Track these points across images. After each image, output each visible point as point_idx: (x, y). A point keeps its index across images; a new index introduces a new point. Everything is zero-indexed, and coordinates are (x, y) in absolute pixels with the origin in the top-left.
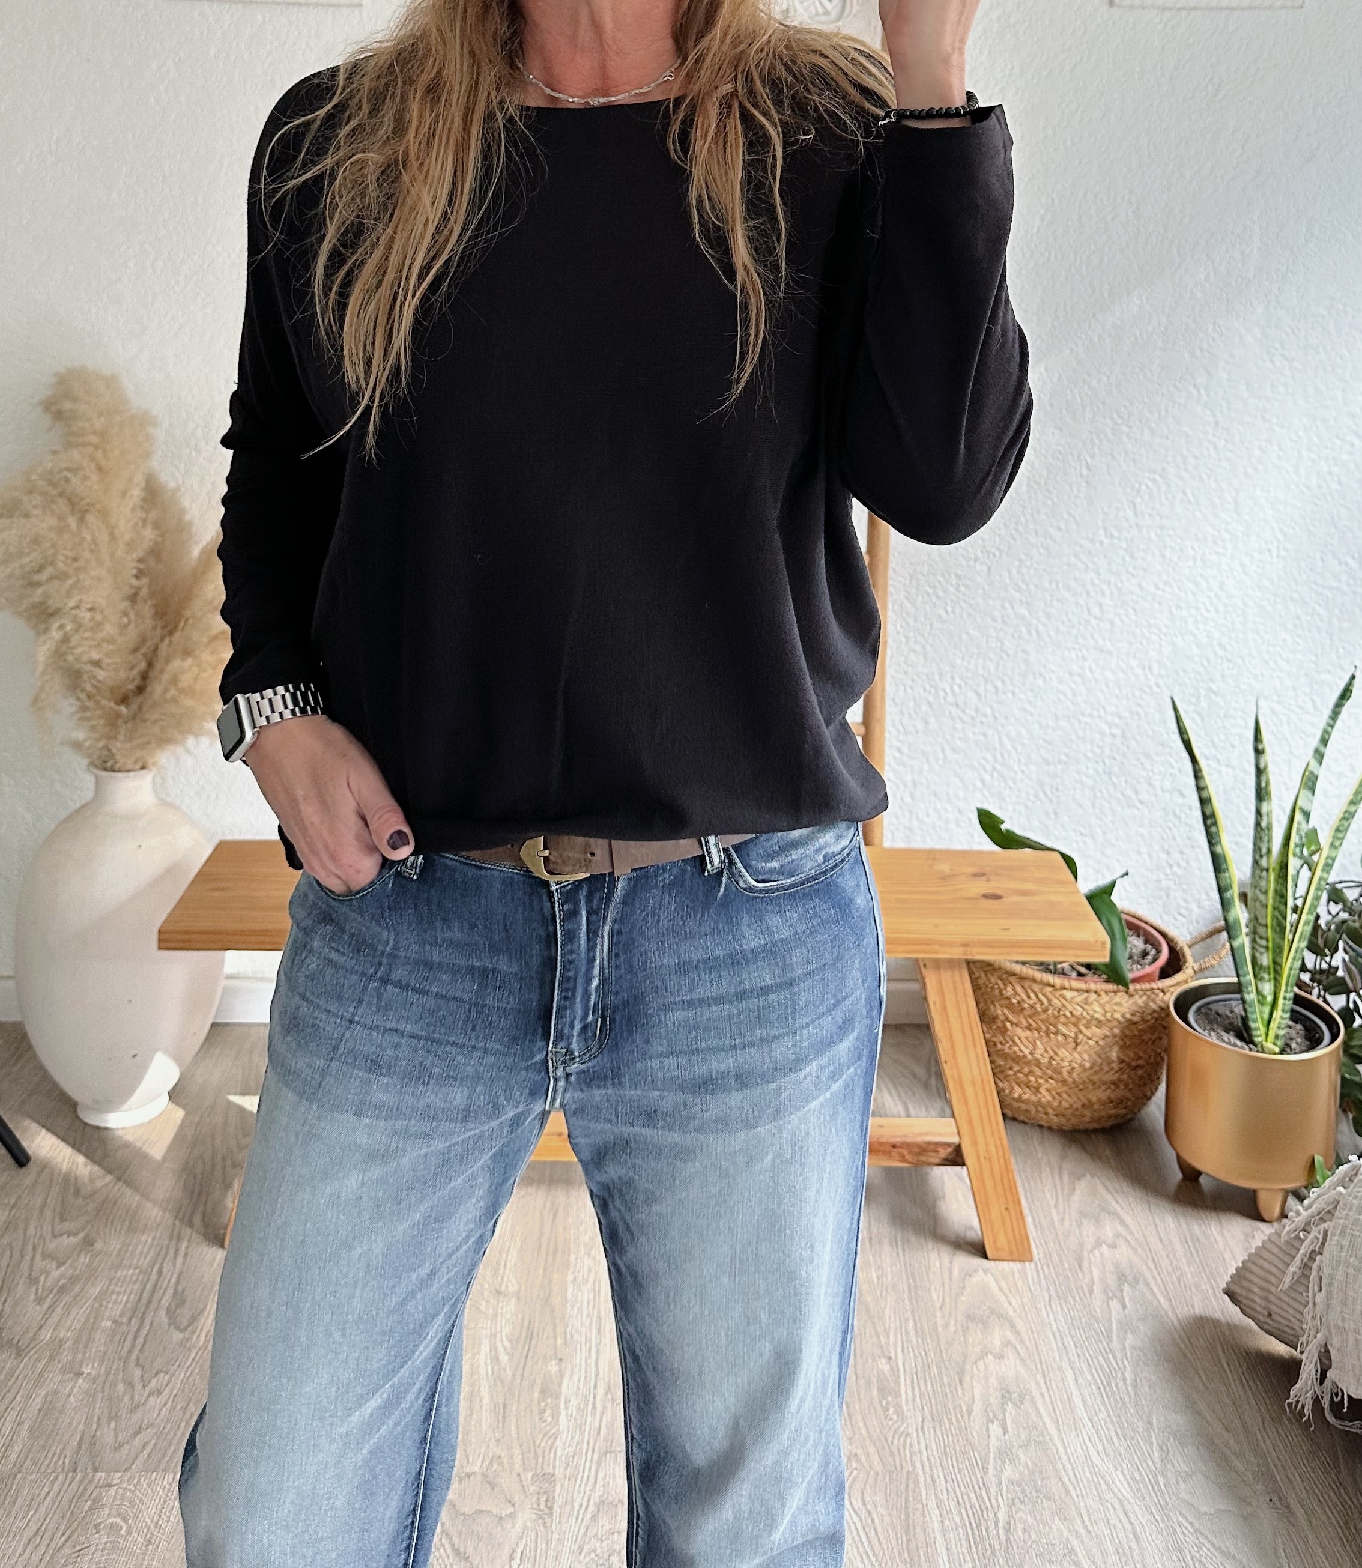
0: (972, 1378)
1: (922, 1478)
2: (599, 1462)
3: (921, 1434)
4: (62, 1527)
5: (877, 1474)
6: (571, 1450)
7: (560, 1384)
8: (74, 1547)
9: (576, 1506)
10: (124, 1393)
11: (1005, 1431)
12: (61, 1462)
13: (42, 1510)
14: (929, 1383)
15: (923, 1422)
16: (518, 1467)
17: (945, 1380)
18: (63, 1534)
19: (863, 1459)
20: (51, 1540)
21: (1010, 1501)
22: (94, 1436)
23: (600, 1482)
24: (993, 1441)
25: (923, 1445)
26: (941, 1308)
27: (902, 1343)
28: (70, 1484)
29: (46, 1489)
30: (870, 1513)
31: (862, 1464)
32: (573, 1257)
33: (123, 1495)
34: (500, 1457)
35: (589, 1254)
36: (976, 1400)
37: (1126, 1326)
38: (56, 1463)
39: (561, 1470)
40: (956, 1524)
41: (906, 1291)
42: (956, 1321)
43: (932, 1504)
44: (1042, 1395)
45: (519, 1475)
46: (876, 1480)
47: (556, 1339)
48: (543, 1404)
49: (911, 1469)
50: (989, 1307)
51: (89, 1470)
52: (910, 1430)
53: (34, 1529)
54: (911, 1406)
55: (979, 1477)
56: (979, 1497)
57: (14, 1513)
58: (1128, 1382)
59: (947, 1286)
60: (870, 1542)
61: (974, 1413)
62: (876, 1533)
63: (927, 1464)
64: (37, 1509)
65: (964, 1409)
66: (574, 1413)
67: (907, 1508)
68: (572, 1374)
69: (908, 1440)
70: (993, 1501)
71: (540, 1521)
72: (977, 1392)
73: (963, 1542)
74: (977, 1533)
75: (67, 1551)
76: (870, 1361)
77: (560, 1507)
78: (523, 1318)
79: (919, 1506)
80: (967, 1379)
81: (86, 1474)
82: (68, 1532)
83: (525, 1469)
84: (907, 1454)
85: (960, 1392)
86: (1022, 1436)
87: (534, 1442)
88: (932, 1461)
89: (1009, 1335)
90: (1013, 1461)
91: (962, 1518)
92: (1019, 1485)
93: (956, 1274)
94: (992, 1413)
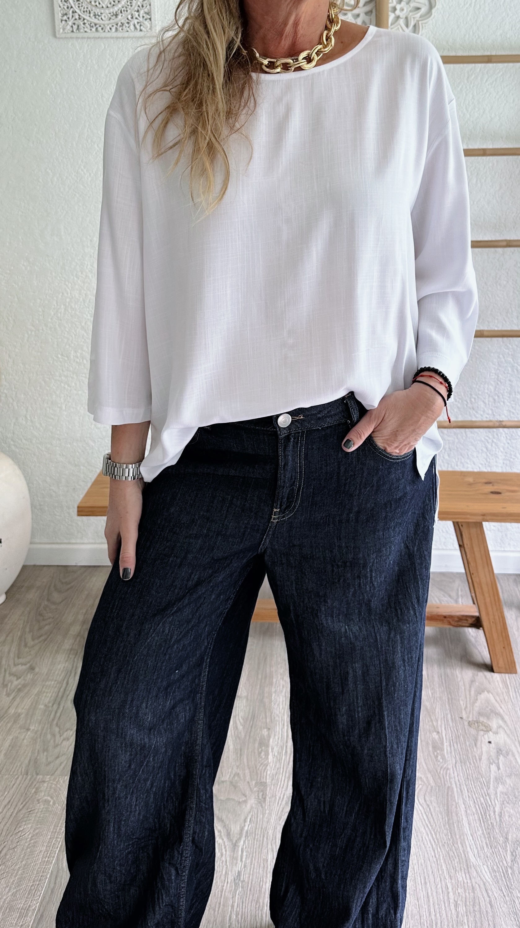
0: (481, 743)
1: (455, 789)
3: (455, 769)
4: (21, 801)
5: (432, 787)
6: (274, 772)
7: (269, 741)
8: (27, 809)
9: (278, 798)
10: (51, 740)
11: (499, 769)
12: (20, 770)
13: (11, 792)
14: (459, 745)
15: (456, 763)
16: (248, 778)
17: (468, 744)
18: (22, 803)
19: (425, 780)
20: (16, 806)
21: (502, 803)
22: (36, 758)
24: (492, 772)
25: (456, 774)
26: (465, 709)
27: (445, 725)
28: (25, 781)
29: (13, 782)
30: (428, 806)
31: (424, 782)
32: (274, 680)
33: (51, 787)
34: (239, 774)
35: (283, 679)
36: (483, 753)
38: (18, 770)
39: (270, 781)
40: (473, 812)
41: (447, 700)
43: (461, 802)
44: (518, 752)
45: (248, 782)
46: (431, 790)
47: (266, 718)
48: (260, 750)
49: (450, 785)
50: (490, 709)
51: (34, 774)
52: (449, 767)
53: (8, 801)
54: (450, 756)
55: (485, 790)
56: (485, 800)
59: (468, 699)
60: (428, 820)
61: (483, 759)
62: (432, 815)
63: (458, 783)
64: (8, 792)
65: (477, 757)
66: (276, 754)
67: (448, 804)
68: (275, 735)
69: (448, 771)
70: (493, 802)
71: (259, 805)
72: (484, 750)
73: (477, 821)
74: (484, 817)
75: (24, 811)
76: (428, 733)
77: (270, 798)
78: (250, 709)
79: (454, 803)
81: (33, 776)
82: (24, 803)
83: (251, 780)
84: (448, 777)
85: (475, 749)
86: (508, 772)
87: (256, 767)
88: (461, 781)
89: (501, 722)
90: (504, 783)
91: (477, 809)
92: (506, 794)
93: (473, 693)
94: (493, 759)
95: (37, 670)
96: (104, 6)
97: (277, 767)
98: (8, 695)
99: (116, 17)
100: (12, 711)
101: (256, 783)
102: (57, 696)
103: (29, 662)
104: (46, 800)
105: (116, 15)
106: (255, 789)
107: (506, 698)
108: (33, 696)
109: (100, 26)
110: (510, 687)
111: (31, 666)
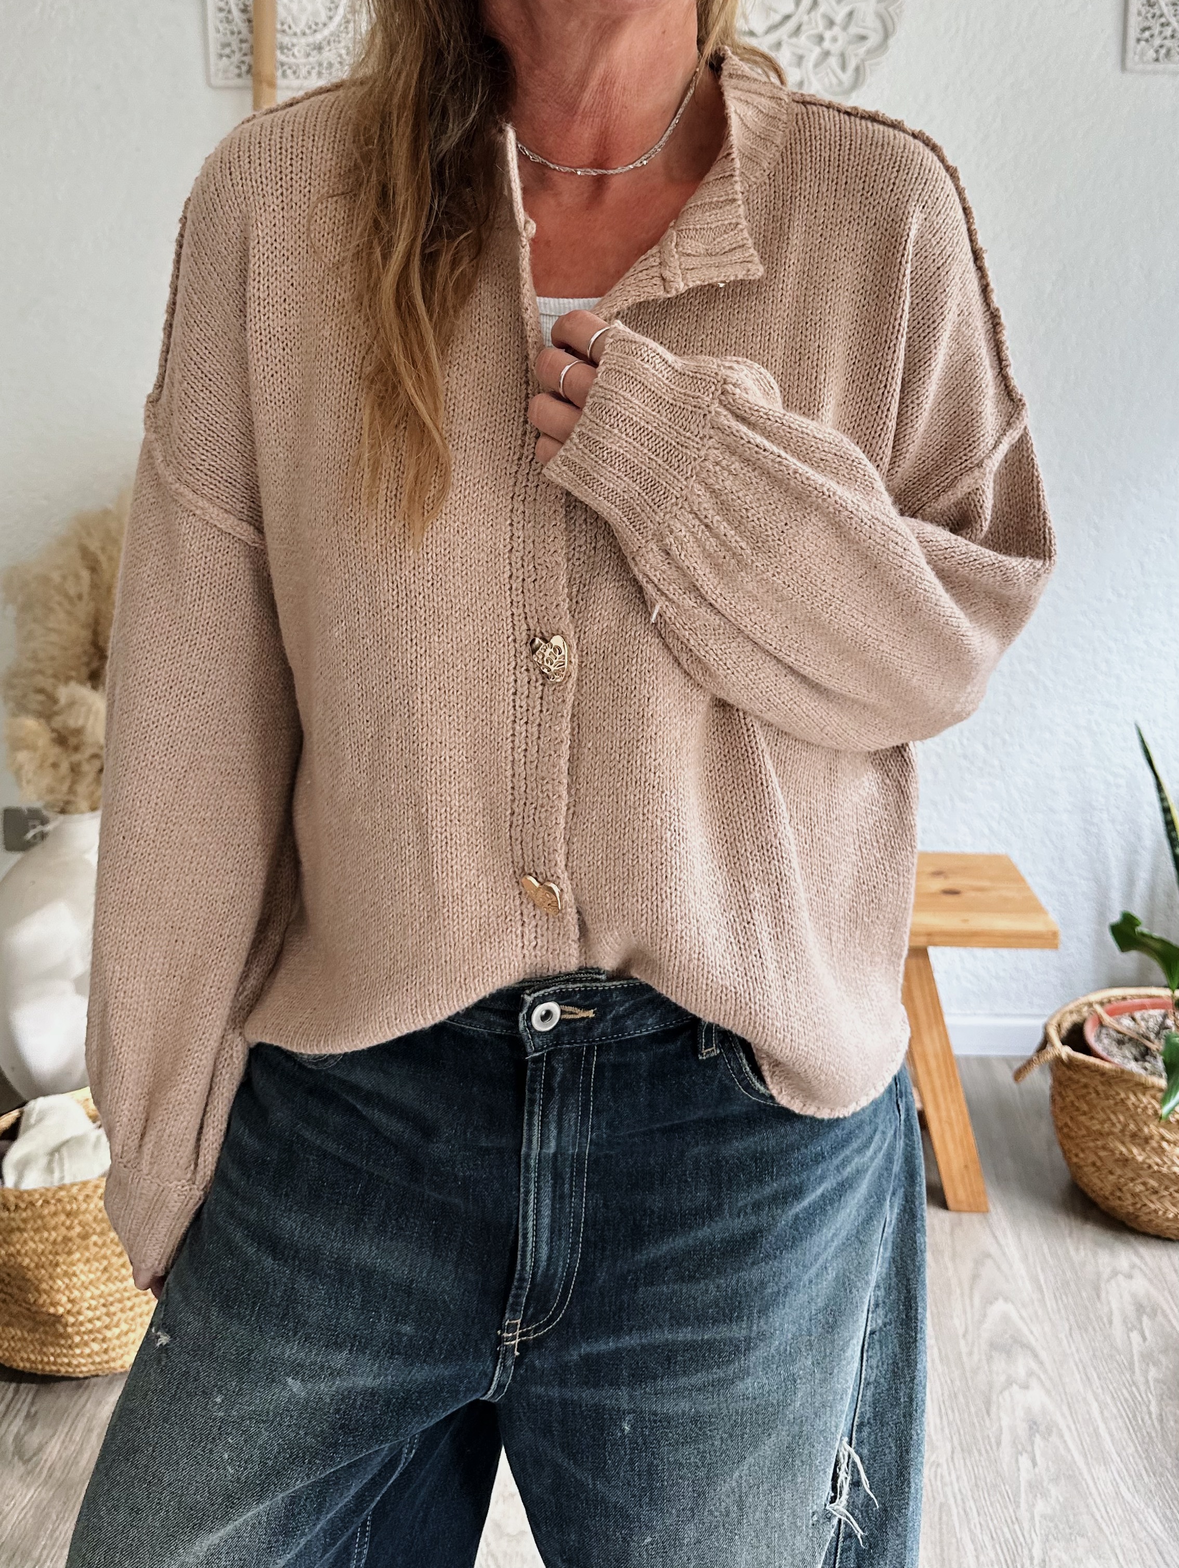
0: (999, 1408)
1: (954, 1510)
3: (950, 1463)
11: (1036, 1464)
14: (956, 1411)
15: (953, 1452)
17: (973, 1410)
21: (1045, 1537)
25: (953, 1474)
26: (964, 1336)
37: (1148, 1358)
42: (981, 1349)
43: (966, 1538)
44: (1069, 1427)
49: (942, 1497)
52: (940, 1459)
54: (940, 1435)
55: (1010, 1508)
56: (1013, 1532)
58: (1154, 1416)
59: (970, 1314)
63: (960, 1496)
65: (993, 1440)
69: (939, 1468)
70: (1028, 1535)
72: (1005, 1422)
80: (994, 1409)
84: (939, 1483)
86: (1052, 1470)
88: (964, 1492)
89: (1034, 1365)
90: (1045, 1495)
91: (997, 1554)
92: (1052, 1521)
94: (1022, 1444)
96: (298, 31)
99: (320, 53)
105: (319, 48)
107: (1040, 1312)
109: (290, 68)
110: (1045, 1290)
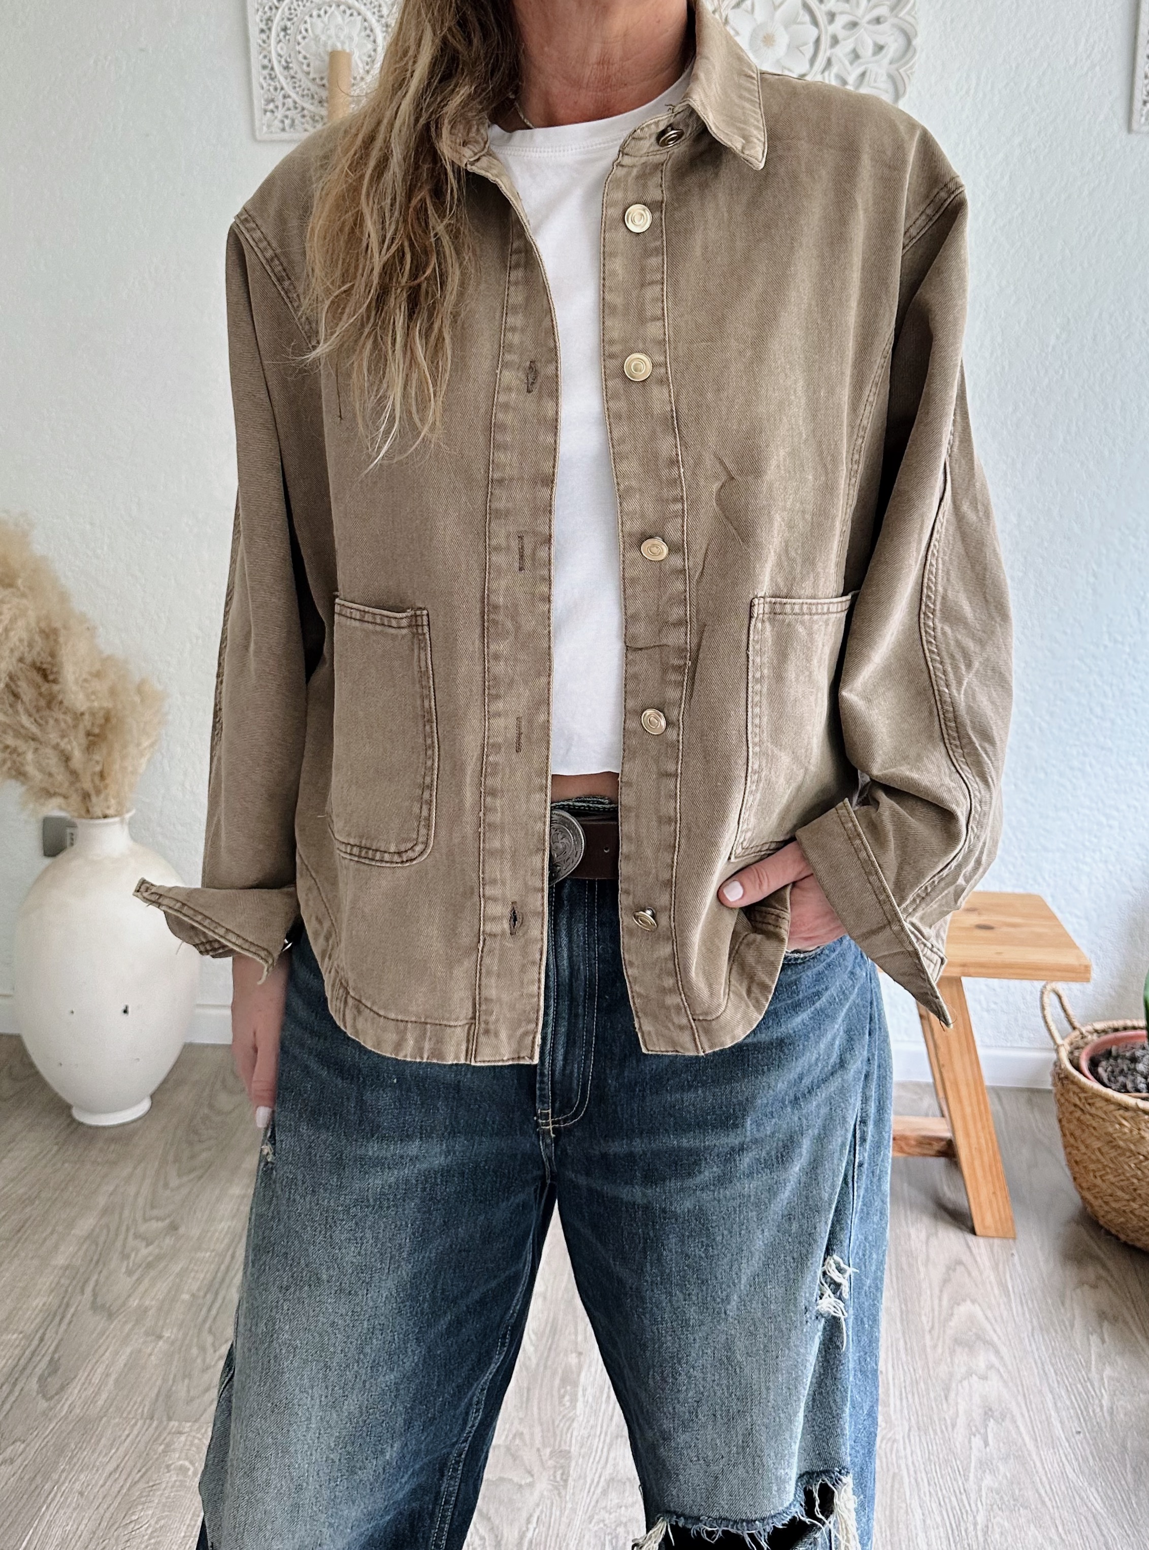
0: (957, 1394)
2: (611, 1445)
3: (907, 1440)
4: (138, 1467)
6: (587, 1432)
7: (579, 1375)
8: (148, 1482)
9: (589, 1481)
10: (197, 1357)
11: (986, 1444)
12: (140, 1411)
13: (122, 1450)
14: (916, 1398)
15: (910, 1430)
16: (538, 1442)
17: (932, 1395)
18: (139, 1471)
20: (128, 1476)
22: (170, 1390)
23: (611, 1462)
25: (909, 1450)
28: (147, 1430)
29: (126, 1433)
33: (192, 1444)
34: (524, 1433)
38: (136, 1411)
39: (577, 1449)
40: (937, 1522)
41: (899, 1314)
42: (944, 1342)
44: (1023, 1415)
45: (538, 1450)
47: (576, 1334)
48: (562, 1391)
49: (897, 1470)
51: (165, 1419)
52: (897, 1436)
53: (115, 1465)
54: (899, 1416)
57: (98, 1451)
58: (1105, 1409)
64: (118, 1448)
65: (949, 1422)
66: (592, 1399)
67: (891, 1505)
68: (590, 1366)
70: (973, 1506)
71: (556, 1492)
72: (961, 1407)
73: (943, 1538)
74: (956, 1533)
75: (141, 1485)
77: (574, 1480)
78: (548, 1316)
79: (904, 1505)
80: (952, 1395)
81: (161, 1422)
82: (144, 1470)
83: (544, 1445)
85: (945, 1406)
86: (1002, 1451)
87: (553, 1422)
88: (917, 1465)
89: (993, 1359)
90: (993, 1472)
91: (943, 1518)
92: (997, 1493)
93: (945, 1302)
94: (976, 1427)
95: (182, 1230)
97: (592, 1422)
98: (129, 1273)
100: (134, 1303)
101: (551, 1452)
102: (214, 1278)
103: (169, 1216)
104: (181, 1467)
106: (551, 1463)
108: (171, 1278)
111: (172, 1222)
